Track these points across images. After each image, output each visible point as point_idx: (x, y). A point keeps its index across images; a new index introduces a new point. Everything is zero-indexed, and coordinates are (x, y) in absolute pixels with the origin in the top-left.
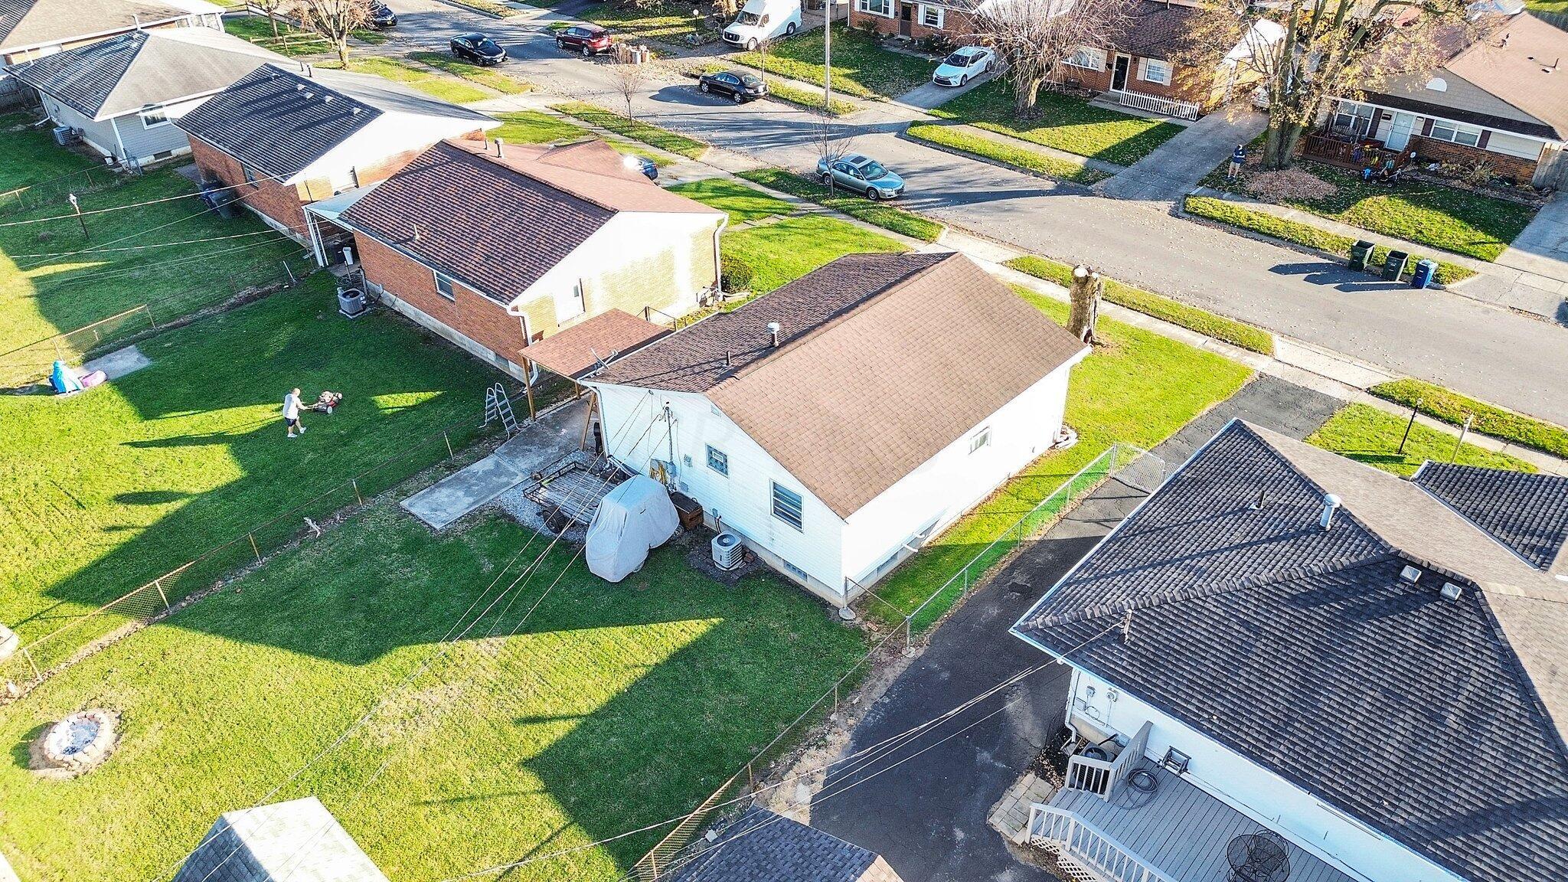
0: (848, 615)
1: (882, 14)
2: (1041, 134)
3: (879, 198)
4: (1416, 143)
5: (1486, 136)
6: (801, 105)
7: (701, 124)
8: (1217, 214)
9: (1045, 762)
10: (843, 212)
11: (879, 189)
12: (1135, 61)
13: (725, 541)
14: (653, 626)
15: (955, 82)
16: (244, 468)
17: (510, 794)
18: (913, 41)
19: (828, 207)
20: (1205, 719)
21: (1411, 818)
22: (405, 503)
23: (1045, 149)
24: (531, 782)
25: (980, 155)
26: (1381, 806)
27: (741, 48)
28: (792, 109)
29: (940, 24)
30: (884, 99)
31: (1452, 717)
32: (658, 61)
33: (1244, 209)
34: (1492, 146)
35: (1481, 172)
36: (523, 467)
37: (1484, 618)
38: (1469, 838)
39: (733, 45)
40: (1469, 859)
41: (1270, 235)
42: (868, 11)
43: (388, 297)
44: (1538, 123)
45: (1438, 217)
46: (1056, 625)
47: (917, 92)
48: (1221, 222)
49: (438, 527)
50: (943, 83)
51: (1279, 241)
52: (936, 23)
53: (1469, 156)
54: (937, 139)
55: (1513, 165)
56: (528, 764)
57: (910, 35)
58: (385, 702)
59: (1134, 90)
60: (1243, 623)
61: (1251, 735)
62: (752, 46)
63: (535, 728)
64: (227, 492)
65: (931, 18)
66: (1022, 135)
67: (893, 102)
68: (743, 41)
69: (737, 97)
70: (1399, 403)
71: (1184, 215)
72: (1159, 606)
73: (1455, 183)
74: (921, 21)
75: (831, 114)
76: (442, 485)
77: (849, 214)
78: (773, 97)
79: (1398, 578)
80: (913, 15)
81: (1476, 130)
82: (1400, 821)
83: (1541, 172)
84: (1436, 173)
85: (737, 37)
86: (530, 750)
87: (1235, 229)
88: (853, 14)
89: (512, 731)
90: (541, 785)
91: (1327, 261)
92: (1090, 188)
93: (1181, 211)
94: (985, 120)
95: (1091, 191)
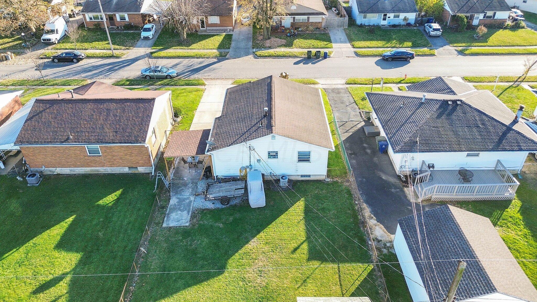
0: (328, 180)
1: (100, 20)
2: (194, 46)
3: (171, 77)
4: (293, 24)
5: (308, 18)
6: (102, 57)
7: (72, 73)
8: (267, 55)
9: (404, 184)
10: (166, 85)
11: (171, 75)
12: (206, 18)
13: (284, 178)
14: (289, 210)
15: (151, 37)
16: (77, 252)
17: (316, 269)
18: (118, 27)
19: (159, 85)
20: (446, 149)
21: (492, 146)
22: (164, 225)
23: (201, 50)
24: (316, 264)
25: (184, 57)
26: (486, 147)
27: (53, 44)
28: (100, 60)
29: (127, 19)
30: (131, 48)
31: (480, 125)
32: (18, 57)
33: (271, 51)
34: (311, 21)
35: (311, 28)
36: (188, 194)
37: (467, 105)
38: (502, 144)
39: (48, 43)
40: (505, 148)
41: (284, 56)
42: (93, 20)
43: (48, 170)
44: (319, 12)
45: (313, 41)
46: (402, 147)
47: (139, 43)
48: (270, 56)
49: (187, 224)
50: (146, 38)
51: (287, 57)
52: (125, 19)
53: (307, 24)
54: (165, 56)
55: (317, 24)
56: (309, 259)
57: (115, 25)
58: (246, 276)
59: (209, 27)
60: (434, 127)
61: (456, 147)
62: (57, 42)
63: (299, 251)
64: (82, 263)
65: (123, 18)
66: (189, 48)
67: (134, 48)
68: (53, 40)
69: (75, 60)
70: (354, 84)
71: (258, 57)
72: (416, 132)
73: (307, 32)
74: (118, 19)
75: (117, 57)
76: (168, 214)
77: (168, 85)
78: (88, 57)
79: (449, 105)
80: (114, 18)
81: (306, 17)
82: (491, 148)
83: (323, 24)
84: (301, 31)
85: (50, 40)
86: (305, 257)
87: (274, 57)
88: (87, 22)
89: (294, 256)
90: (320, 262)
91: (302, 59)
92: (226, 57)
93: (257, 57)
94: (173, 46)
95: (227, 58)
